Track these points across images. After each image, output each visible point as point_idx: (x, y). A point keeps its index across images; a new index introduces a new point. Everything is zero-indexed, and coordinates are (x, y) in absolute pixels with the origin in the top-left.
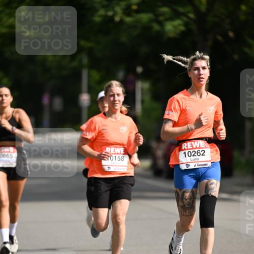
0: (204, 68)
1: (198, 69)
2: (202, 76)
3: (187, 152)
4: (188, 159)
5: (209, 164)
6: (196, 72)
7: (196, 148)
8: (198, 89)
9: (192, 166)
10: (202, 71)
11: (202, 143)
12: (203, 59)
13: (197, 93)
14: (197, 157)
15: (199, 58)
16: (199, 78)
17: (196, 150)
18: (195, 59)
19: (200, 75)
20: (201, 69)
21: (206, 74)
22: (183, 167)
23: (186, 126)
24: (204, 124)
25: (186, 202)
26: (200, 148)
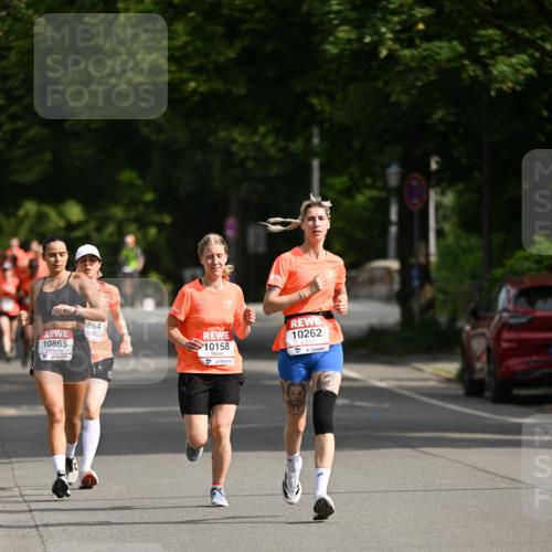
0: (321, 218)
1: (313, 219)
2: (319, 229)
3: (297, 331)
4: (299, 341)
5: (327, 348)
6: (311, 223)
7: (310, 326)
8: (313, 245)
9: (303, 351)
10: (318, 222)
11: (317, 320)
12: (320, 205)
13: (312, 251)
14: (310, 338)
15: (315, 204)
16: (314, 231)
17: (309, 329)
18: (309, 206)
19: (316, 227)
20: (317, 219)
21: (324, 226)
22: (292, 352)
23: (297, 293)
24: (321, 288)
25: (294, 398)
26: (314, 326)
